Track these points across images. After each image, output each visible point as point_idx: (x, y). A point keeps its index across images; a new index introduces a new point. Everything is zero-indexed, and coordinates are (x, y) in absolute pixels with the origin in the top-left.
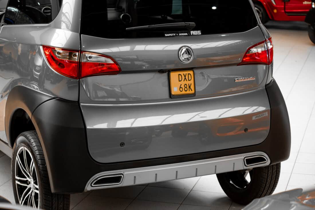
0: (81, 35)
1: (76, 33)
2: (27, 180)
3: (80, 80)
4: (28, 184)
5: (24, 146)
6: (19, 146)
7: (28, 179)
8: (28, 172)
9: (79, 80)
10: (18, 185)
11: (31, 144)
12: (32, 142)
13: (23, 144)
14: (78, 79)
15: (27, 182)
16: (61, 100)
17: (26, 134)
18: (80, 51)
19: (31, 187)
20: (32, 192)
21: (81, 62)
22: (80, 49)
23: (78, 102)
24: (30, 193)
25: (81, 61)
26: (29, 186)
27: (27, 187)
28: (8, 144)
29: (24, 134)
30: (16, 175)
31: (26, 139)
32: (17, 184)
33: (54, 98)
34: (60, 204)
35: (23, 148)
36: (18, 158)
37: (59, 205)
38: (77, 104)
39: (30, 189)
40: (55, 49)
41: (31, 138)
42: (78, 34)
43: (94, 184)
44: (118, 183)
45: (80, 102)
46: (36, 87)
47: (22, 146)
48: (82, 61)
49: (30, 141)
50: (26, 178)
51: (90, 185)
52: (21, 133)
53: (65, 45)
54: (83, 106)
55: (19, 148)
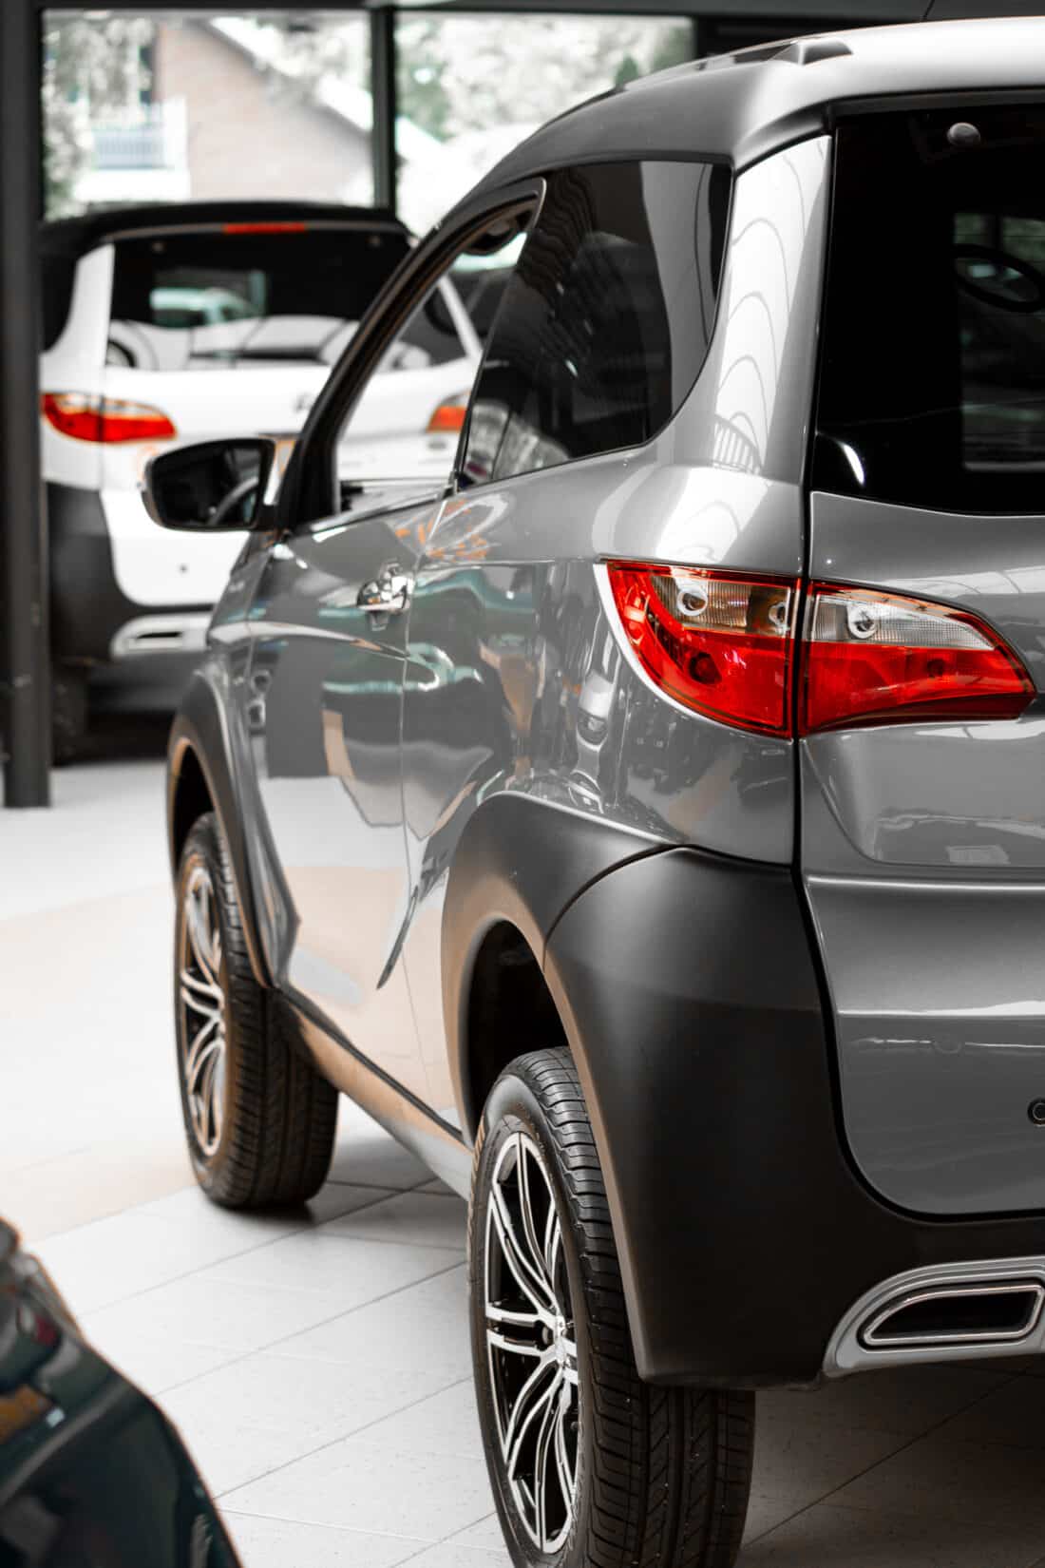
0: (812, 494)
1: (781, 486)
2: (540, 1325)
3: (804, 741)
4: (543, 1347)
5: (520, 1132)
6: (498, 1133)
7: (542, 1315)
8: (542, 1273)
9: (796, 746)
10: (499, 1352)
11: (549, 1114)
12: (552, 1100)
13: (513, 1120)
14: (788, 739)
15: (536, 1334)
16: (700, 857)
17: (530, 1063)
18: (799, 582)
19: (555, 1362)
20: (561, 1387)
21: (809, 644)
22: (800, 570)
23: (794, 870)
24: (550, 1392)
25: (804, 638)
26: (546, 1358)
27: (536, 1361)
28: (460, 1132)
29: (520, 1065)
30: (490, 1301)
31: (525, 1088)
32: (493, 1346)
33: (662, 848)
34: (692, 1451)
35: (516, 1145)
36: (496, 1205)
37: (688, 1447)
38: (790, 880)
39: (551, 1371)
40: (668, 571)
41: (551, 1081)
42: (795, 490)
43: (879, 1333)
44: (1017, 1330)
45: (804, 864)
46: (589, 795)
47: (513, 1133)
48: (810, 638)
49: (541, 1098)
50: (533, 1311)
51: (852, 1336)
52: (510, 1060)
53: (728, 554)
54: (818, 890)
55: (502, 1144)
